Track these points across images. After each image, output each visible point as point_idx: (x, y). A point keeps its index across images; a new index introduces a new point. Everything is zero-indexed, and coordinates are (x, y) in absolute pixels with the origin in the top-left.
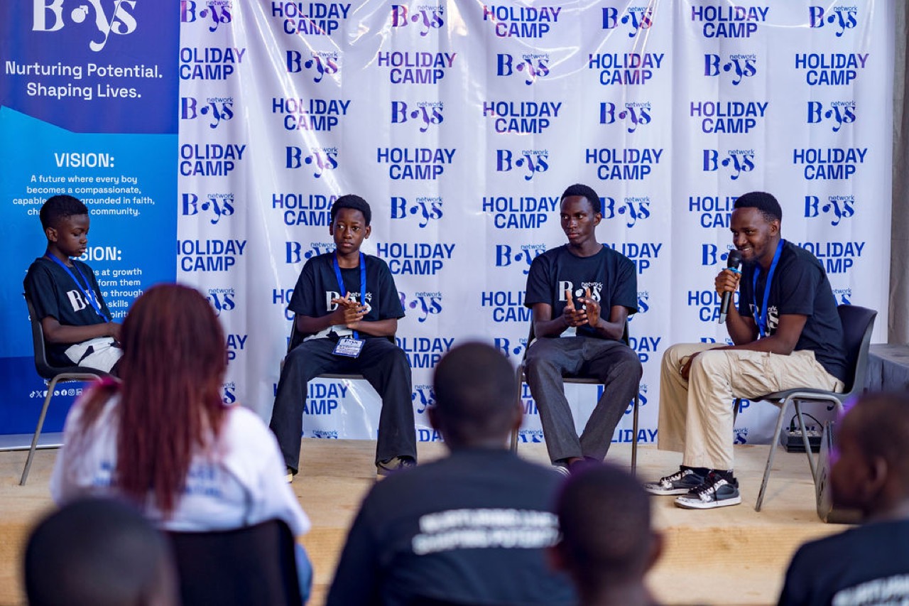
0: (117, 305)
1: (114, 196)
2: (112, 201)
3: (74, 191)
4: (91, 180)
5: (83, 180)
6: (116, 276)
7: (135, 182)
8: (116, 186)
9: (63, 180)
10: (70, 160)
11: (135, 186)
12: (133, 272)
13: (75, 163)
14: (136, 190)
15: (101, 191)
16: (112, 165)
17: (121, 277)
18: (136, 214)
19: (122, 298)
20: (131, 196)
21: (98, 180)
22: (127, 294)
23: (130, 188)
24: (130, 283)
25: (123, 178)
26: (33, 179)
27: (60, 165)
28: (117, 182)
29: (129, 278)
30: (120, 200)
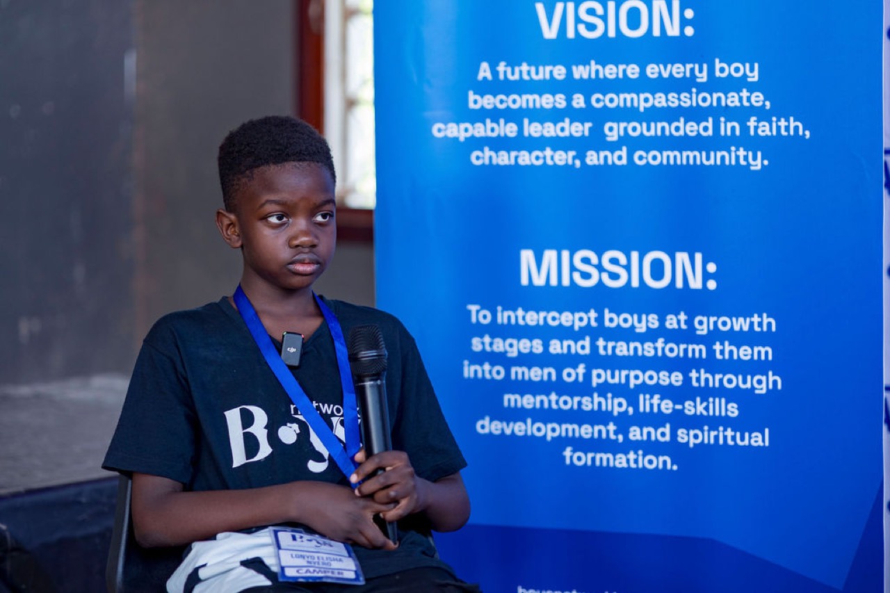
0: (707, 409)
1: (695, 114)
2: (691, 129)
3: (588, 101)
4: (633, 71)
5: (610, 72)
6: (702, 330)
7: (754, 77)
8: (701, 88)
9: (559, 72)
10: (578, 20)
11: (752, 88)
12: (752, 324)
13: (591, 27)
14: (758, 99)
15: (660, 100)
16: (689, 31)
17: (715, 336)
18: (757, 165)
19: (721, 392)
20: (741, 114)
21: (652, 71)
22: (733, 381)
23: (738, 91)
24: (745, 353)
25: (718, 65)
26: (484, 72)
27: (550, 33)
28: (703, 77)
29: (738, 338)
30: (710, 124)
